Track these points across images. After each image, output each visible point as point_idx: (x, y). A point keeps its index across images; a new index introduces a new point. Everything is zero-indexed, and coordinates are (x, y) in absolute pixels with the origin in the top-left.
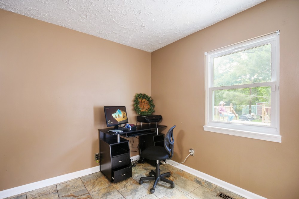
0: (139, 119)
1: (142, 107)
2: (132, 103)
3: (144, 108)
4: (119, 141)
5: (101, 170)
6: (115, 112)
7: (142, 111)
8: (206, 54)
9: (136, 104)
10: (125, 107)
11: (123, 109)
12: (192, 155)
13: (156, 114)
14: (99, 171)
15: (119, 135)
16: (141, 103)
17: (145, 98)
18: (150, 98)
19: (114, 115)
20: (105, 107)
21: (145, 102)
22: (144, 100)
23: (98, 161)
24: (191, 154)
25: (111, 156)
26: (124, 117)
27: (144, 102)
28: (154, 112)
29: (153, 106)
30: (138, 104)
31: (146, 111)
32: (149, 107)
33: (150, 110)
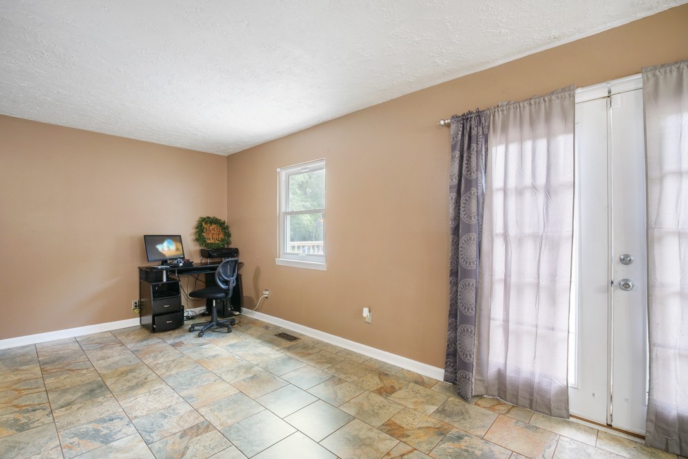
0: (204, 254)
1: (210, 236)
2: (194, 231)
3: (213, 237)
4: (165, 280)
5: (143, 323)
6: (161, 242)
7: (209, 242)
8: (278, 170)
9: (199, 231)
10: (180, 236)
11: (177, 238)
12: (267, 298)
13: (232, 246)
14: (139, 324)
15: (165, 272)
16: (208, 231)
17: (215, 224)
18: (224, 223)
19: (159, 247)
20: (145, 236)
21: (216, 229)
22: (214, 226)
23: (137, 311)
24: (266, 296)
25: (152, 298)
26: (177, 249)
27: (214, 229)
28: (229, 243)
29: (229, 235)
30: (203, 232)
31: (218, 242)
32: (222, 236)
33: (223, 240)
